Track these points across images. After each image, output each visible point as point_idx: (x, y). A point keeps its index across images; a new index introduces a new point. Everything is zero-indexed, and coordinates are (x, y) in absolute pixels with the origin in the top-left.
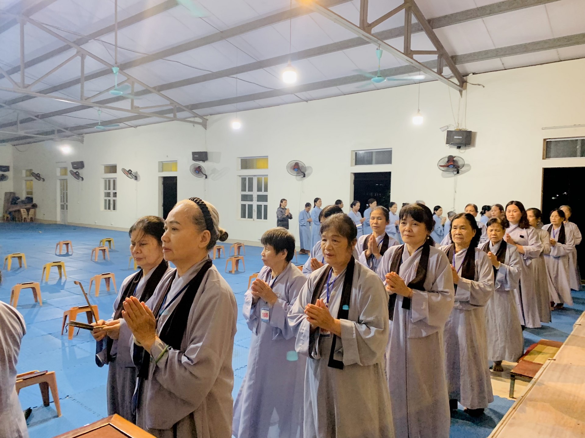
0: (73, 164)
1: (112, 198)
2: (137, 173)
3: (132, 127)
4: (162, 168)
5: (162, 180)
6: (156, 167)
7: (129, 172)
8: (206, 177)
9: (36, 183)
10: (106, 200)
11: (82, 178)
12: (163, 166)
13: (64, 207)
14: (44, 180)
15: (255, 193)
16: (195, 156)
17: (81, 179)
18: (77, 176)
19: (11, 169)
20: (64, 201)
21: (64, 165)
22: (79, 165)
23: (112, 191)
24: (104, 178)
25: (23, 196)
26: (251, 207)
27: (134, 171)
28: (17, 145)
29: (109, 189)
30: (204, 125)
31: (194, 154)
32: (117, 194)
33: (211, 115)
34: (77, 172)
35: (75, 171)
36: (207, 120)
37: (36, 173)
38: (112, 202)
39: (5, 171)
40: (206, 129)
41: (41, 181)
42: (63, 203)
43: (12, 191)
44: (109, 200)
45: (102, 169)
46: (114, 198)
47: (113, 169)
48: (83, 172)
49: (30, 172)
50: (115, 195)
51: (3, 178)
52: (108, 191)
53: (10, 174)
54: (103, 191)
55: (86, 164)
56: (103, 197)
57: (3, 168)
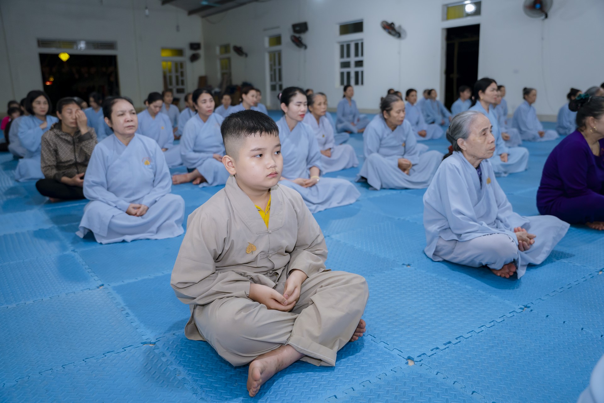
0: (294, 26)
1: (353, 70)
2: (400, 27)
4: (447, 14)
5: (445, 33)
6: (438, 13)
7: (390, 28)
8: (546, 17)
9: (236, 60)
10: (342, 74)
11: (306, 46)
12: (447, 11)
13: (275, 88)
17: (303, 47)
19: (202, 46)
20: (275, 80)
21: (275, 32)
22: (301, 27)
23: (353, 59)
24: (339, 42)
27: (397, 26)
28: (207, 16)
29: (348, 55)
32: (365, 63)
34: (300, 37)
35: (297, 35)
37: (238, 46)
38: (353, 75)
39: (195, 49)
41: (243, 58)
42: (274, 83)
43: (203, 73)
44: (349, 74)
45: (337, 29)
46: (359, 69)
47: (357, 27)
48: (306, 37)
49: (225, 48)
50: (359, 64)
51: (194, 58)
52: (346, 60)
53: (201, 52)
54: (337, 60)
55: (310, 26)
56: (337, 70)
57: (195, 46)
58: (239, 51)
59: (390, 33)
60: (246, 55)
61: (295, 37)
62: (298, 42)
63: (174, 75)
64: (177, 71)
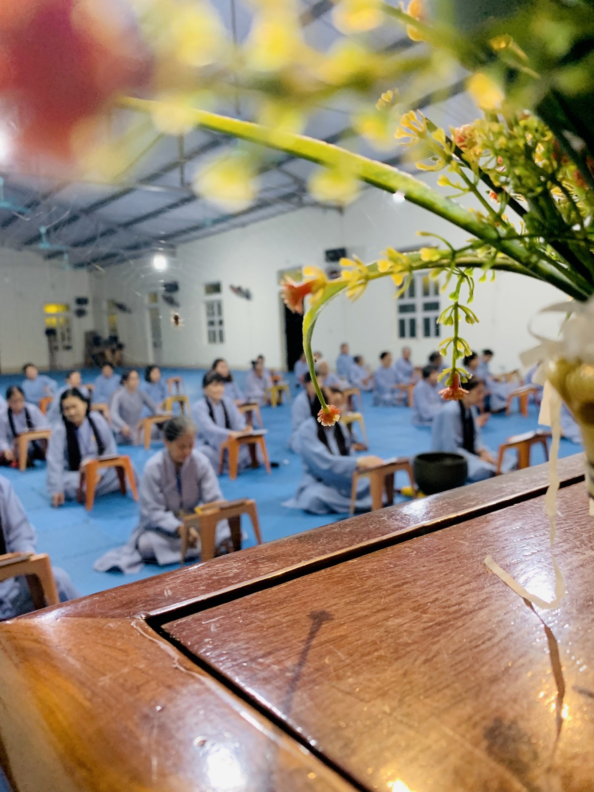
0: (166, 286)
1: (217, 328)
2: (247, 290)
3: (240, 226)
7: (238, 291)
9: (120, 317)
10: (209, 332)
11: (178, 304)
12: (282, 275)
13: (157, 345)
15: (419, 300)
16: (330, 255)
17: (176, 305)
19: (90, 301)
20: (156, 337)
21: (152, 289)
22: (172, 287)
23: (217, 318)
24: (205, 302)
25: (106, 335)
26: (413, 322)
27: (244, 289)
29: (213, 314)
30: (341, 210)
31: (328, 252)
32: (224, 323)
34: (171, 296)
35: (168, 294)
37: (120, 303)
38: (217, 333)
39: (82, 304)
40: (342, 215)
41: (127, 314)
42: (155, 340)
44: (214, 332)
45: (202, 290)
46: (221, 328)
47: (216, 288)
48: (178, 296)
50: (221, 323)
51: (80, 313)
52: (211, 319)
53: (88, 308)
54: (203, 319)
55: (181, 286)
56: (204, 328)
57: (81, 301)
58: (121, 307)
60: (130, 312)
61: (167, 296)
62: (171, 302)
63: (59, 332)
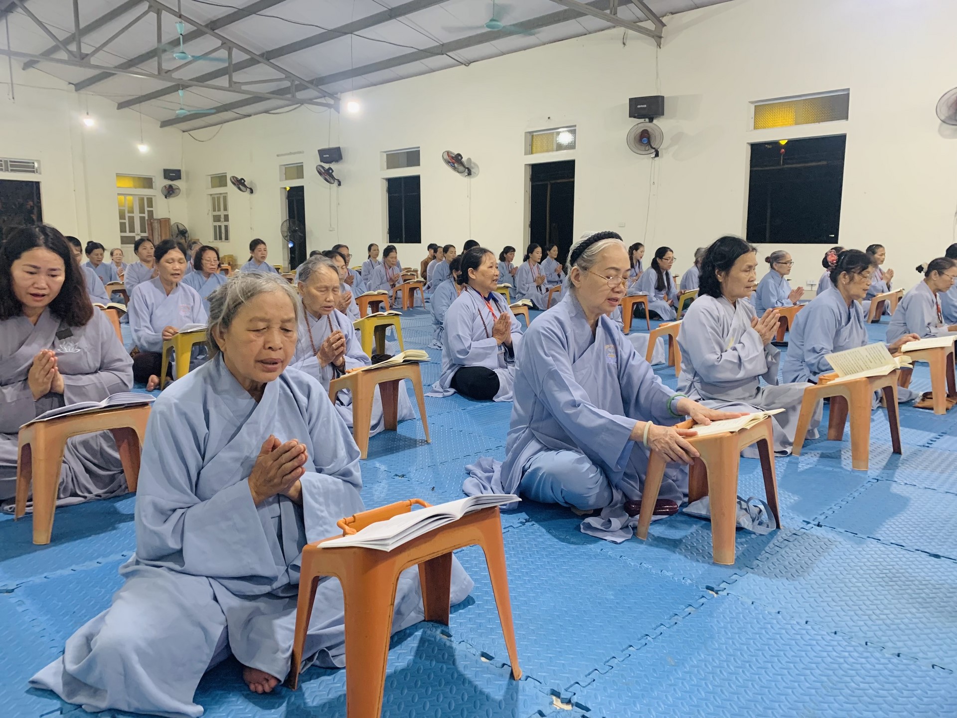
0: (321, 152)
2: (469, 160)
3: (462, 64)
4: (532, 145)
5: (529, 171)
6: (520, 144)
7: (455, 161)
8: (657, 155)
9: (235, 198)
11: (338, 180)
12: (532, 140)
14: (252, 192)
16: (639, 106)
17: (336, 183)
18: (328, 175)
19: (183, 175)
21: (294, 159)
22: (334, 155)
24: (386, 178)
27: (464, 159)
28: (190, 130)
30: (658, 38)
31: (634, 102)
33: (672, 13)
34: (330, 168)
35: (326, 166)
36: (665, 25)
37: (239, 178)
39: (172, 179)
40: (659, 45)
41: (247, 194)
45: (384, 159)
47: (413, 157)
48: (339, 169)
49: (220, 180)
51: (170, 192)
53: (182, 184)
55: (345, 153)
57: (172, 174)
58: (240, 183)
59: (455, 169)
61: (323, 167)
63: (137, 216)
64: (142, 211)
